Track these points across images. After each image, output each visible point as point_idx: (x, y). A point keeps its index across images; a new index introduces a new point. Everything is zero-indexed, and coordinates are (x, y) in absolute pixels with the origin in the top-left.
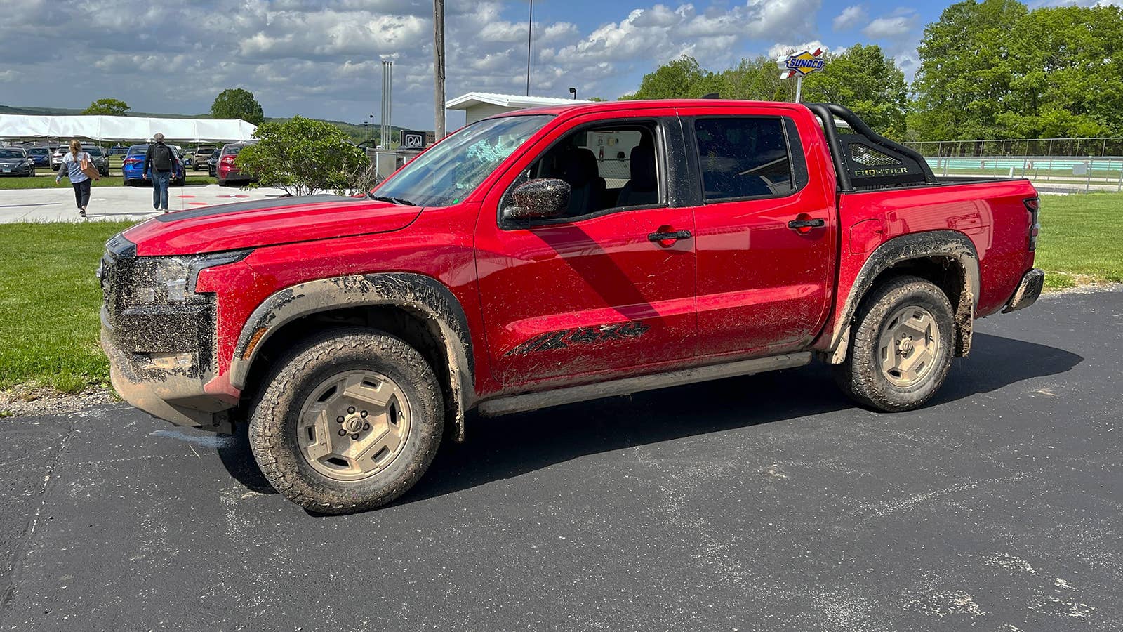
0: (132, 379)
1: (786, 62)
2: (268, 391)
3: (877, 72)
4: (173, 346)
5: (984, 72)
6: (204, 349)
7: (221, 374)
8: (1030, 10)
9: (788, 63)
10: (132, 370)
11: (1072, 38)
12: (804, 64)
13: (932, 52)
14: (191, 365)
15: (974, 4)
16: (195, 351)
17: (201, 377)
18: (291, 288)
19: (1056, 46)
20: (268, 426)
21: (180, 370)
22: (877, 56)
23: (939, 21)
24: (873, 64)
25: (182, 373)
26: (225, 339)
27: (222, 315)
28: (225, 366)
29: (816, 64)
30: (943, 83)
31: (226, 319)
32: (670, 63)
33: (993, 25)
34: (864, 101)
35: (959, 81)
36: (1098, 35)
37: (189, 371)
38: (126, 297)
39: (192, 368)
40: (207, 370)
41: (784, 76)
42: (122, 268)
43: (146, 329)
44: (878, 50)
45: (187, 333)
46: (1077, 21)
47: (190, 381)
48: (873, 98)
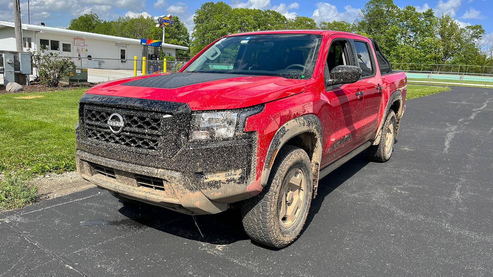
0: (191, 189)
1: (158, 20)
2: (272, 185)
3: (178, 27)
4: (229, 166)
5: (218, 31)
6: (248, 166)
7: (257, 179)
8: (232, 8)
9: (159, 20)
10: (190, 184)
11: (247, 20)
12: (165, 21)
13: (198, 21)
14: (240, 176)
15: (213, 4)
16: (244, 167)
17: (246, 182)
18: (284, 125)
19: (241, 23)
20: (272, 205)
21: (233, 180)
22: (178, 21)
23: (200, 9)
24: (176, 24)
25: (233, 182)
26: (261, 158)
27: (260, 144)
28: (260, 174)
29: (170, 22)
30: (204, 34)
31: (261, 146)
32: (85, 15)
33: (220, 13)
34: (174, 39)
35: (209, 34)
36: (256, 20)
37: (239, 180)
38: (184, 138)
39: (241, 178)
40: (249, 178)
41: (158, 26)
42: (181, 119)
43: (209, 157)
44: (177, 18)
45: (240, 157)
46: (248, 14)
47: (239, 186)
48: (177, 39)
